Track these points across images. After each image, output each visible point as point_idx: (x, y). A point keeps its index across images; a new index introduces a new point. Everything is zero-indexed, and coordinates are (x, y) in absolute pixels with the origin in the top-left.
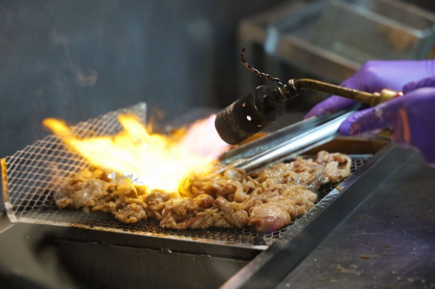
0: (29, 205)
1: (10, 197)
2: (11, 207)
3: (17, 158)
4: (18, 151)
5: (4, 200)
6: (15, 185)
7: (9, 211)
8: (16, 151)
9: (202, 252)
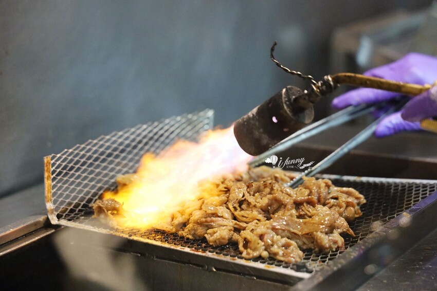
0: (73, 207)
1: (53, 197)
2: (52, 208)
3: (64, 157)
4: (66, 150)
5: (46, 200)
6: (59, 185)
7: (50, 212)
8: (63, 150)
9: (247, 273)
